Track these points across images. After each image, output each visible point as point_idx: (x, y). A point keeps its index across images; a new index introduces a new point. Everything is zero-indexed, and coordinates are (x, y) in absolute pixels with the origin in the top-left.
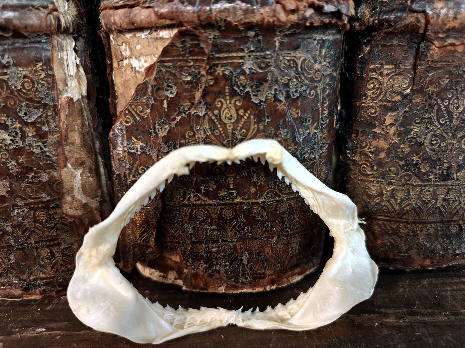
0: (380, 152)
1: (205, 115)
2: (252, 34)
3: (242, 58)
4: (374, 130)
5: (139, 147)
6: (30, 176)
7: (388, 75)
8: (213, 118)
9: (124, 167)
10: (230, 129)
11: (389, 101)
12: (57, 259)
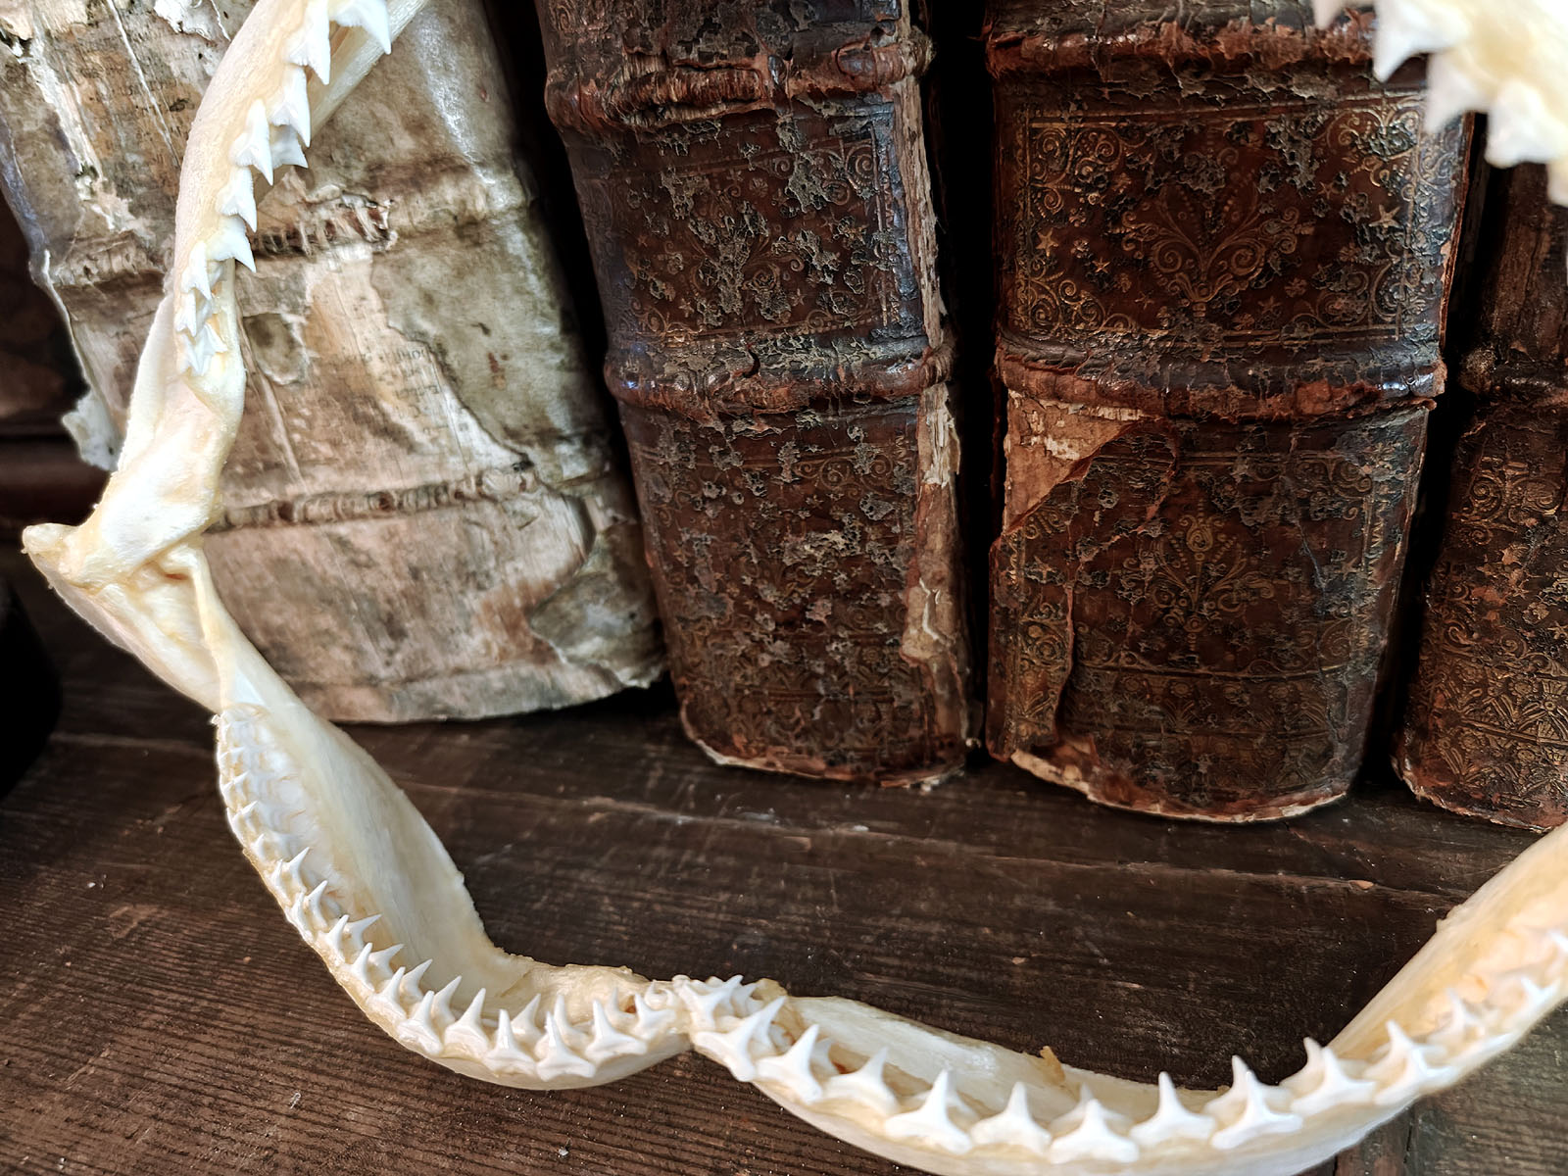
0: (1487, 609)
1: (1159, 536)
2: (1251, 429)
3: (1231, 459)
4: (1480, 569)
5: (1045, 573)
6: (865, 597)
7: (1514, 478)
8: (1174, 542)
9: (1016, 599)
10: (1199, 559)
11: (1514, 525)
12: (884, 723)
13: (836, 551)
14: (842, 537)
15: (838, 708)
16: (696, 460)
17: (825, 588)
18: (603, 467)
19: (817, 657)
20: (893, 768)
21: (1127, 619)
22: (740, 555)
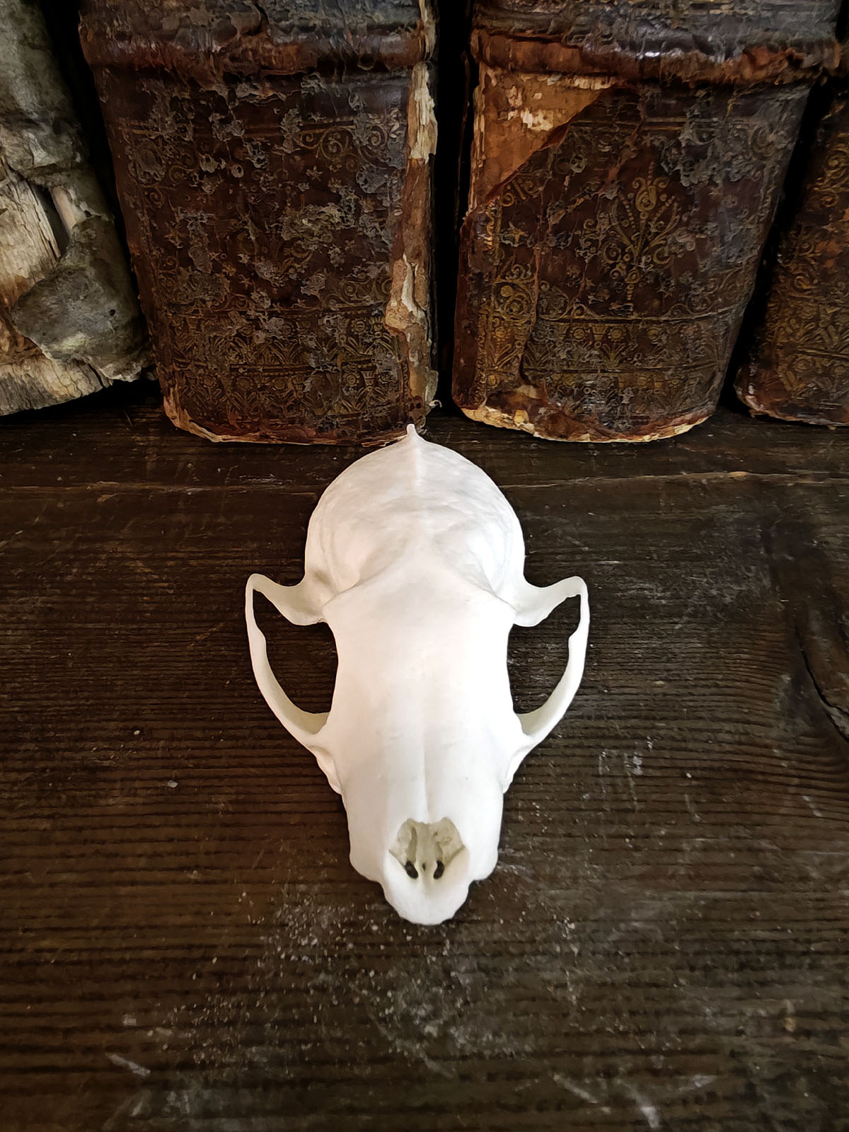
0: (826, 259)
1: (615, 198)
2: (701, 93)
3: (681, 124)
4: (825, 227)
5: (517, 237)
6: (356, 270)
8: (625, 203)
9: (491, 264)
10: (643, 218)
12: (367, 389)
13: (332, 224)
14: (339, 210)
15: (326, 379)
16: (195, 130)
17: (321, 261)
18: (74, 157)
19: (309, 331)
20: (371, 430)
21: (581, 275)
22: (238, 232)
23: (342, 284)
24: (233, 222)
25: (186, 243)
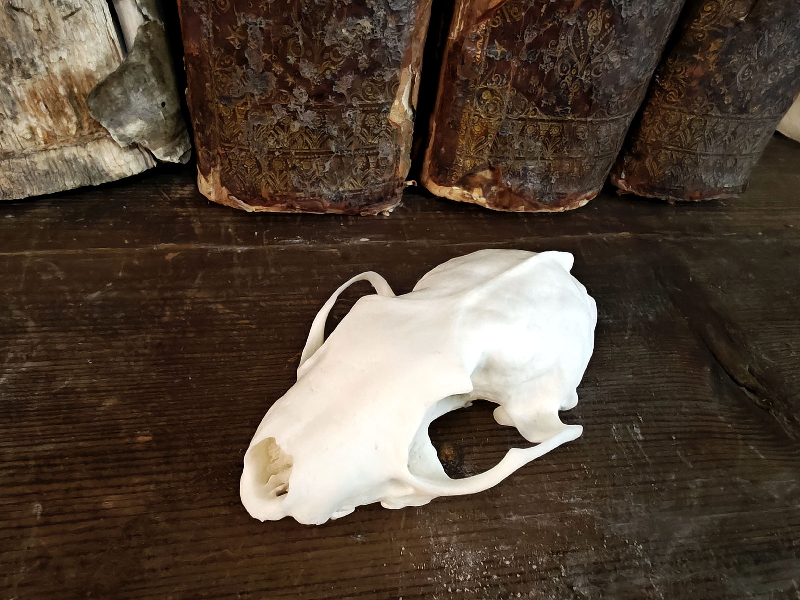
1: (574, 25)
4: (695, 56)
5: (500, 52)
6: (376, 74)
8: (580, 29)
9: (477, 73)
10: (591, 42)
12: (371, 171)
13: (364, 35)
14: (371, 23)
15: (342, 162)
17: (351, 65)
19: (335, 122)
20: (369, 202)
21: (540, 85)
22: (290, 37)
23: (364, 85)
24: (287, 28)
25: (244, 45)
